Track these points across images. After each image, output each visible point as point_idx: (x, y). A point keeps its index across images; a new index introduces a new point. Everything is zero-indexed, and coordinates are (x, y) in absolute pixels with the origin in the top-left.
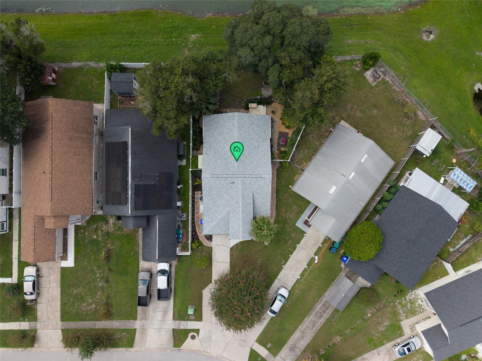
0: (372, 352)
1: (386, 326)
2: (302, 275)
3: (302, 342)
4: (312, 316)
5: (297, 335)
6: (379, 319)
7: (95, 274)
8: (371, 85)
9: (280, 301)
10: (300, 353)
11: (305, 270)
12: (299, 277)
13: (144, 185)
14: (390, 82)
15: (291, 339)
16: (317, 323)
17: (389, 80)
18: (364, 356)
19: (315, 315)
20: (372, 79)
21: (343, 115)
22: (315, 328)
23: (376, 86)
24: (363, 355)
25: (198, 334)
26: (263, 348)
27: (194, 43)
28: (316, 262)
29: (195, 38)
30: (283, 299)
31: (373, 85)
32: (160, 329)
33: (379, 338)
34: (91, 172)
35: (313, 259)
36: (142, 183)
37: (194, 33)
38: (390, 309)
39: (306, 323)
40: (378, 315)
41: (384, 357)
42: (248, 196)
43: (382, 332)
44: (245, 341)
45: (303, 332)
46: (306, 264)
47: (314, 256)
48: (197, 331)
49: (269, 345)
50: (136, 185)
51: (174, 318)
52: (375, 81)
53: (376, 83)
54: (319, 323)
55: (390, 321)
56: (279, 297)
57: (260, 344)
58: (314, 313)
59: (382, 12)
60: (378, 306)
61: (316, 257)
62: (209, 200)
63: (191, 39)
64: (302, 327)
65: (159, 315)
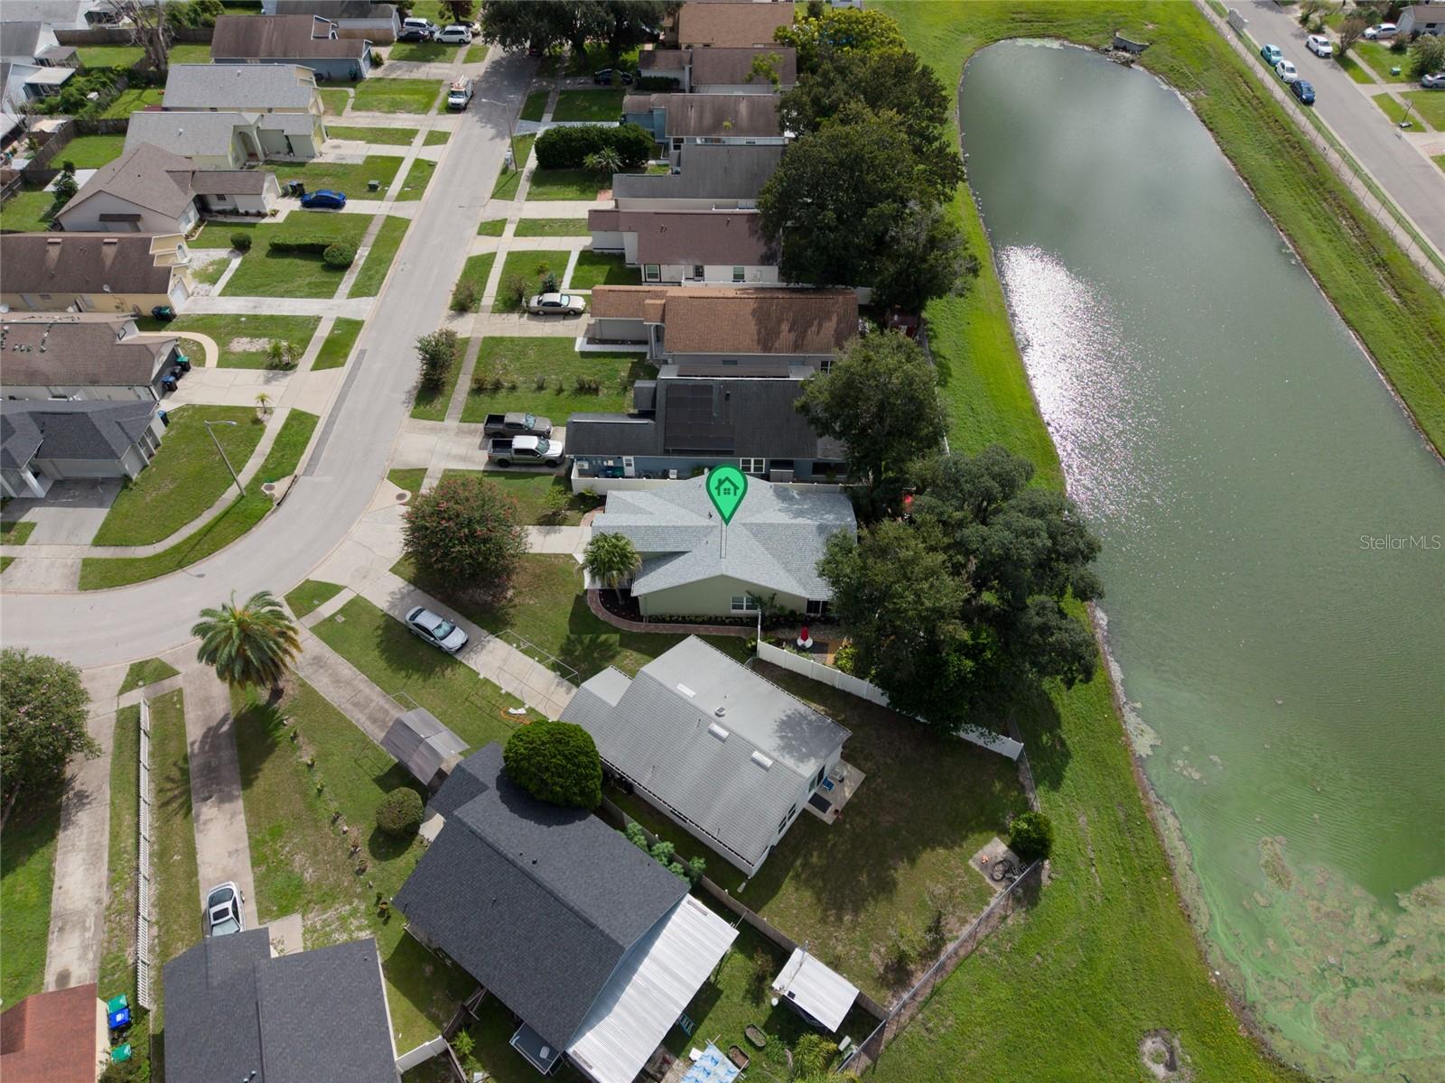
0: (246, 836)
1: (302, 874)
2: (487, 681)
3: (326, 680)
4: (382, 702)
5: (346, 669)
6: (329, 854)
7: (556, 374)
8: (971, 857)
9: (439, 626)
10: (301, 675)
11: (497, 688)
12: (481, 676)
13: (711, 400)
14: (987, 909)
15: (341, 660)
16: (361, 712)
17: (992, 904)
18: (242, 816)
19: (382, 708)
20: (985, 858)
21: (880, 780)
22: (349, 707)
23: (968, 869)
24: (246, 812)
26: (340, 606)
28: (512, 710)
30: (439, 633)
31: (971, 862)
32: (433, 452)
33: (276, 852)
35: (522, 704)
36: (715, 397)
38: (346, 884)
39: (367, 691)
40: (339, 853)
41: (220, 866)
43: (289, 863)
44: (365, 577)
45: (349, 683)
46: (510, 690)
47: (527, 706)
49: (340, 619)
50: (711, 386)
51: (447, 471)
52: (984, 866)
53: (977, 869)
54: (360, 716)
55: (312, 885)
56: (446, 627)
57: (349, 602)
58: (387, 706)
59: (1195, 922)
60: (364, 853)
61: (522, 711)
64: (361, 680)
65: (459, 450)
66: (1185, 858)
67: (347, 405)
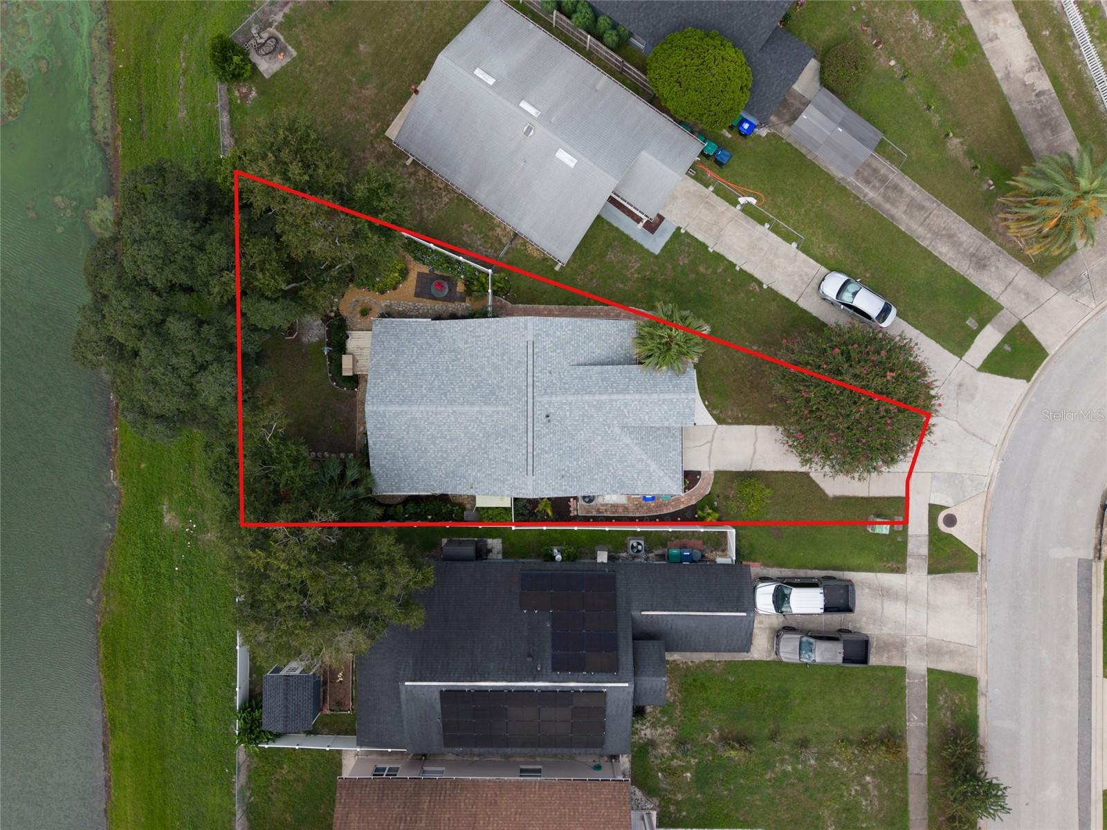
0: (988, 54)
1: (921, 18)
2: (788, 238)
3: (964, 238)
4: (894, 211)
5: (944, 251)
6: (902, 38)
7: (785, 774)
8: (294, 59)
9: (855, 294)
10: (992, 244)
11: (775, 229)
12: (794, 245)
13: (554, 647)
14: (287, 10)
15: (954, 265)
16: (913, 199)
17: (281, 14)
18: (999, 76)
19: (893, 204)
20: (280, 57)
21: (372, 132)
22: (927, 204)
23: (297, 46)
24: (996, 80)
25: (942, 508)
26: (979, 340)
27: (185, 517)
28: (753, 201)
29: (173, 514)
30: (852, 288)
31: (294, 54)
32: (929, 606)
33: (952, 38)
34: (519, 786)
35: (747, 209)
36: (548, 653)
37: (159, 517)
38: (877, 10)
39: (914, 226)
40: (892, 40)
41: (1001, 24)
42: (581, 378)
43: (935, 29)
44: (960, 385)
45: (937, 235)
46: (759, 227)
47: (739, 207)
48: (934, 510)
49: (971, 323)
50: (554, 669)
51: (900, 569)
52: (284, 50)
53: (290, 48)
54: (913, 193)
55: (908, 8)
56: (847, 297)
57: (969, 347)
58: (888, 206)
59: (105, 30)
60: (868, 41)
61: (742, 200)
62: (592, 479)
63: (177, 523)
64: (925, 238)
65: (893, 610)
66: (97, 89)
67: (1073, 703)
